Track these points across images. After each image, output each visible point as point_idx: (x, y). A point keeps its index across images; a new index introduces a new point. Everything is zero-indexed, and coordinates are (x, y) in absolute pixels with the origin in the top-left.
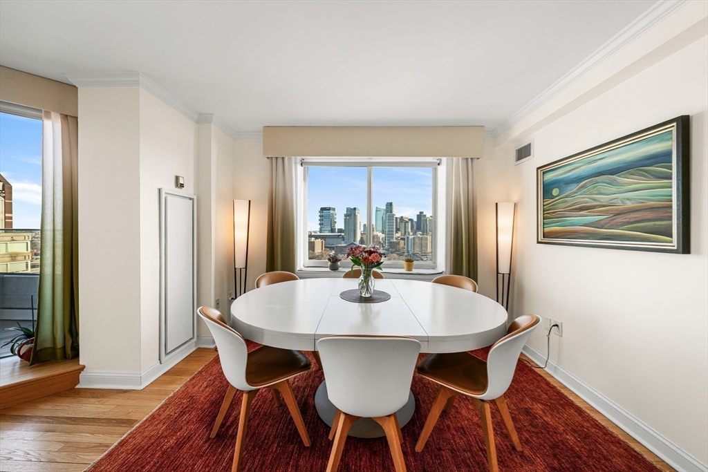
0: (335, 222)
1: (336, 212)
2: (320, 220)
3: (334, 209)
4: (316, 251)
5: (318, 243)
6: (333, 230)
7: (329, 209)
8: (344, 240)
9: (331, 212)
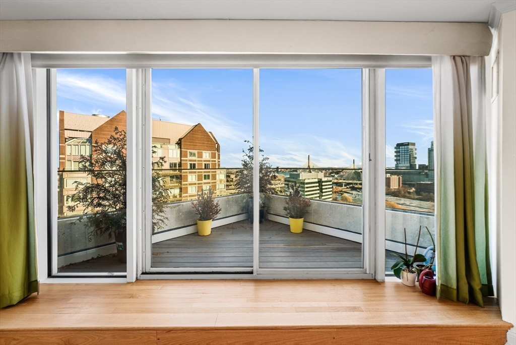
0: (416, 158)
1: (416, 147)
2: (396, 156)
3: (414, 144)
4: (391, 188)
5: (395, 180)
6: (412, 166)
7: (408, 144)
8: (427, 177)
9: (410, 147)
